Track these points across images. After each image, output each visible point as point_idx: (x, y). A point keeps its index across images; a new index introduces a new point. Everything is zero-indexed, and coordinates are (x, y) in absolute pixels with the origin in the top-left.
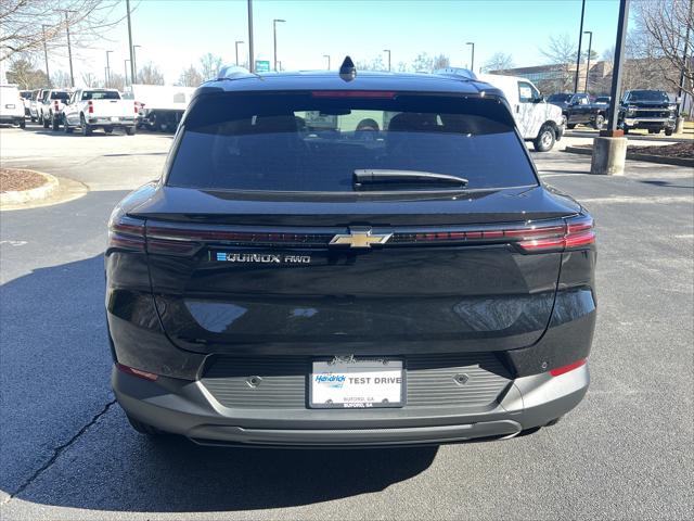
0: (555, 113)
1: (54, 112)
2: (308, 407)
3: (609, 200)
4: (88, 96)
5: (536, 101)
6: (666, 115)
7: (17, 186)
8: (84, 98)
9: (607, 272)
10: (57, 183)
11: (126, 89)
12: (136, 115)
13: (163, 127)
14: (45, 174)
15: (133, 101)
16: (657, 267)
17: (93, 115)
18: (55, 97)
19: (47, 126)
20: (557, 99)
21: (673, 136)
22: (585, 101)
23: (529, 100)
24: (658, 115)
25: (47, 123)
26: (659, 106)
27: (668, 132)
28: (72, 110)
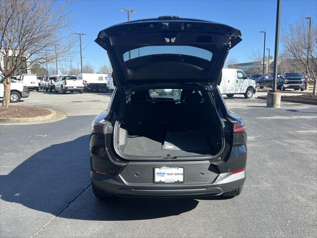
0: (253, 83)
1: (50, 84)
2: (154, 182)
3: (272, 118)
4: (64, 78)
5: (244, 78)
6: (301, 83)
7: (41, 114)
8: (63, 79)
9: (267, 145)
10: (55, 113)
11: (79, 75)
12: (83, 86)
13: (94, 90)
14: (50, 110)
15: (82, 80)
16: (287, 143)
17: (66, 86)
18: (51, 79)
19: (47, 90)
20: (255, 77)
21: (304, 91)
22: (267, 77)
23: (242, 78)
24: (297, 83)
25: (47, 89)
26: (298, 79)
27: (302, 90)
28: (58, 84)
